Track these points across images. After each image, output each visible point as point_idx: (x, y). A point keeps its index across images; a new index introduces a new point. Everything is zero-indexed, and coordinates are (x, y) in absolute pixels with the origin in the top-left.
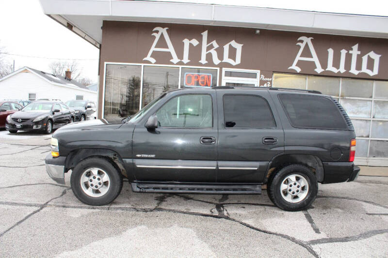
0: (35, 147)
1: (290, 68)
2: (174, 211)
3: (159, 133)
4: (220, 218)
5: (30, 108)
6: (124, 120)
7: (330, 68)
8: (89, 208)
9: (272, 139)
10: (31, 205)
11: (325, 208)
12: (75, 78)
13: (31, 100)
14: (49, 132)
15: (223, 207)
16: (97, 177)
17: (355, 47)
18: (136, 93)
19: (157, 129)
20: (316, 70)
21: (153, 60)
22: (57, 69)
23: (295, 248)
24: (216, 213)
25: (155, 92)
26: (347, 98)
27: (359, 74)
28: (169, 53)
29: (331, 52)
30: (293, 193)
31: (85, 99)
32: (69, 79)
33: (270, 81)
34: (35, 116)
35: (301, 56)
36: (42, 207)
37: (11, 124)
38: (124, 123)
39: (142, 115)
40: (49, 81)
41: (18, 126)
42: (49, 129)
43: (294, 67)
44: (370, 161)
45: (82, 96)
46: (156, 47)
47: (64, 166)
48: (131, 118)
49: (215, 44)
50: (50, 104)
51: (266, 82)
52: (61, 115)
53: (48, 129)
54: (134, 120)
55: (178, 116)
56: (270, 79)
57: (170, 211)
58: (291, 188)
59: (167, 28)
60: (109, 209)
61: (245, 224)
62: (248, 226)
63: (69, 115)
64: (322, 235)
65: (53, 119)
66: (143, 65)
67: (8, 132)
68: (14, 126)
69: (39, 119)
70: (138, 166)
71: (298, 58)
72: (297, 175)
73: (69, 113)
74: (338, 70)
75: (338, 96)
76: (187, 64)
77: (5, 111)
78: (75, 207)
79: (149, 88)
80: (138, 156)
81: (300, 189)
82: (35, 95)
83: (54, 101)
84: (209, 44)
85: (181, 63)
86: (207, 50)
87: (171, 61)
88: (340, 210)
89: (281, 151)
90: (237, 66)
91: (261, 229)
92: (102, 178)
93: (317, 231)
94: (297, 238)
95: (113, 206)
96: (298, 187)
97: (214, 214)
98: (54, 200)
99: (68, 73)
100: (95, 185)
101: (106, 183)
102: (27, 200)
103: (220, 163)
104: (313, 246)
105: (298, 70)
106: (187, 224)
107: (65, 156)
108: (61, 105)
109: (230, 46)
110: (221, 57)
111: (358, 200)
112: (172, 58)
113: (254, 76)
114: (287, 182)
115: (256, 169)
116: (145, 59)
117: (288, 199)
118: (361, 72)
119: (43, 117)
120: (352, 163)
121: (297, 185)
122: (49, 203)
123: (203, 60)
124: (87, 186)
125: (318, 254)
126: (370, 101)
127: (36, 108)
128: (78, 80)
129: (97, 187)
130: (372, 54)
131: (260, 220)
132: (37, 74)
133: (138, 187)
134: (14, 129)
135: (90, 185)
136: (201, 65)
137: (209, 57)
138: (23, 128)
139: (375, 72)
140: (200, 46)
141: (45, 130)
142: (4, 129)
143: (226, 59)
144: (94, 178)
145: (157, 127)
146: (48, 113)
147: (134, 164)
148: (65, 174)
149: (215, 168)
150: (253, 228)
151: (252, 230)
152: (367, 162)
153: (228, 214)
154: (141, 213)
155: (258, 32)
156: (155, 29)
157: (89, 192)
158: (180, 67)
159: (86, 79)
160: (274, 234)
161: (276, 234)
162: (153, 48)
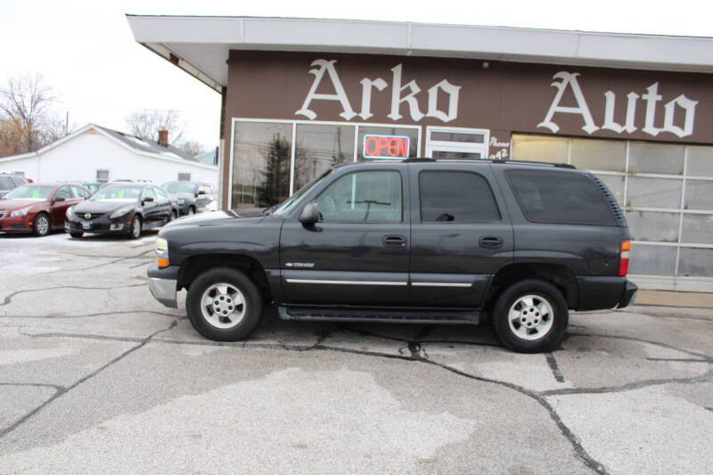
0: (117, 259)
1: (540, 125)
2: (343, 350)
3: (321, 230)
4: (413, 360)
5: (104, 196)
6: (267, 212)
7: (610, 124)
8: (214, 345)
9: (495, 239)
10: (127, 340)
11: (582, 349)
12: (174, 142)
13: (101, 181)
14: (137, 236)
15: (419, 346)
16: (227, 297)
17: (653, 89)
18: (283, 169)
19: (317, 225)
20: (584, 128)
21: (312, 115)
22: (141, 126)
23: (520, 399)
24: (408, 353)
25: (318, 166)
26: (639, 175)
27: (660, 133)
28: (338, 103)
29: (610, 97)
30: (529, 324)
31: (194, 179)
32: (166, 145)
33: (505, 148)
34: (111, 209)
35: (560, 104)
36: (144, 342)
37: (73, 222)
38: (268, 215)
39: (294, 204)
40: (130, 148)
41: (86, 225)
42: (137, 231)
43: (548, 123)
44: (678, 282)
45: (189, 175)
46: (317, 92)
47: (176, 281)
48: (277, 208)
49: (414, 86)
50: (135, 187)
51: (500, 149)
52: (156, 207)
53: (135, 231)
54: (281, 211)
55: (353, 205)
56: (507, 145)
57: (336, 349)
58: (525, 316)
59: (335, 61)
60: (243, 346)
61: (450, 369)
62: (455, 371)
63: (168, 207)
64: (567, 384)
65: (143, 214)
66: (295, 122)
67: (69, 236)
68: (78, 225)
69: (120, 213)
70: (289, 281)
71: (555, 108)
72: (535, 296)
73: (169, 204)
74: (624, 128)
75: (624, 171)
76: (369, 120)
77: (63, 200)
78: (192, 343)
79: (305, 159)
80: (289, 265)
81: (539, 318)
82: (107, 172)
83: (142, 183)
84: (404, 88)
85: (357, 119)
86: (401, 97)
87: (342, 115)
88: (604, 353)
89: (509, 259)
90: (451, 124)
91: (474, 375)
92: (233, 298)
93: (560, 379)
94: (527, 387)
95: (250, 343)
96: (537, 314)
97: (404, 355)
98: (160, 334)
99: (163, 134)
100: (222, 310)
101: (239, 308)
102: (121, 334)
103: (414, 276)
104: (548, 397)
105: (555, 128)
106: (362, 367)
107: (177, 265)
108: (155, 189)
109: (440, 90)
110: (423, 107)
111: (641, 340)
112: (343, 111)
113: (479, 139)
114: (519, 307)
115: (470, 285)
116: (298, 112)
117: (521, 334)
118: (663, 130)
119: (126, 210)
120: (623, 279)
121: (534, 312)
122: (154, 338)
123: (395, 114)
124: (211, 312)
125: (553, 406)
126: (679, 179)
127: (113, 195)
128: (178, 145)
129: (225, 312)
130: (682, 101)
131: (474, 365)
132: (111, 137)
133: (287, 313)
134: (80, 230)
135: (215, 310)
136: (391, 121)
137: (404, 108)
138: (94, 228)
139: (688, 130)
140: (389, 90)
141: (129, 231)
142: (62, 231)
143: (433, 112)
144: (222, 298)
145: (317, 221)
146: (134, 204)
147: (282, 278)
148: (178, 292)
149: (405, 284)
150: (461, 374)
151: (460, 376)
152: (675, 284)
153: (426, 355)
154: (293, 352)
155: (486, 65)
156: (315, 63)
157: (214, 321)
158: (357, 125)
159: (191, 144)
160: (492, 381)
161: (495, 382)
162: (312, 95)
